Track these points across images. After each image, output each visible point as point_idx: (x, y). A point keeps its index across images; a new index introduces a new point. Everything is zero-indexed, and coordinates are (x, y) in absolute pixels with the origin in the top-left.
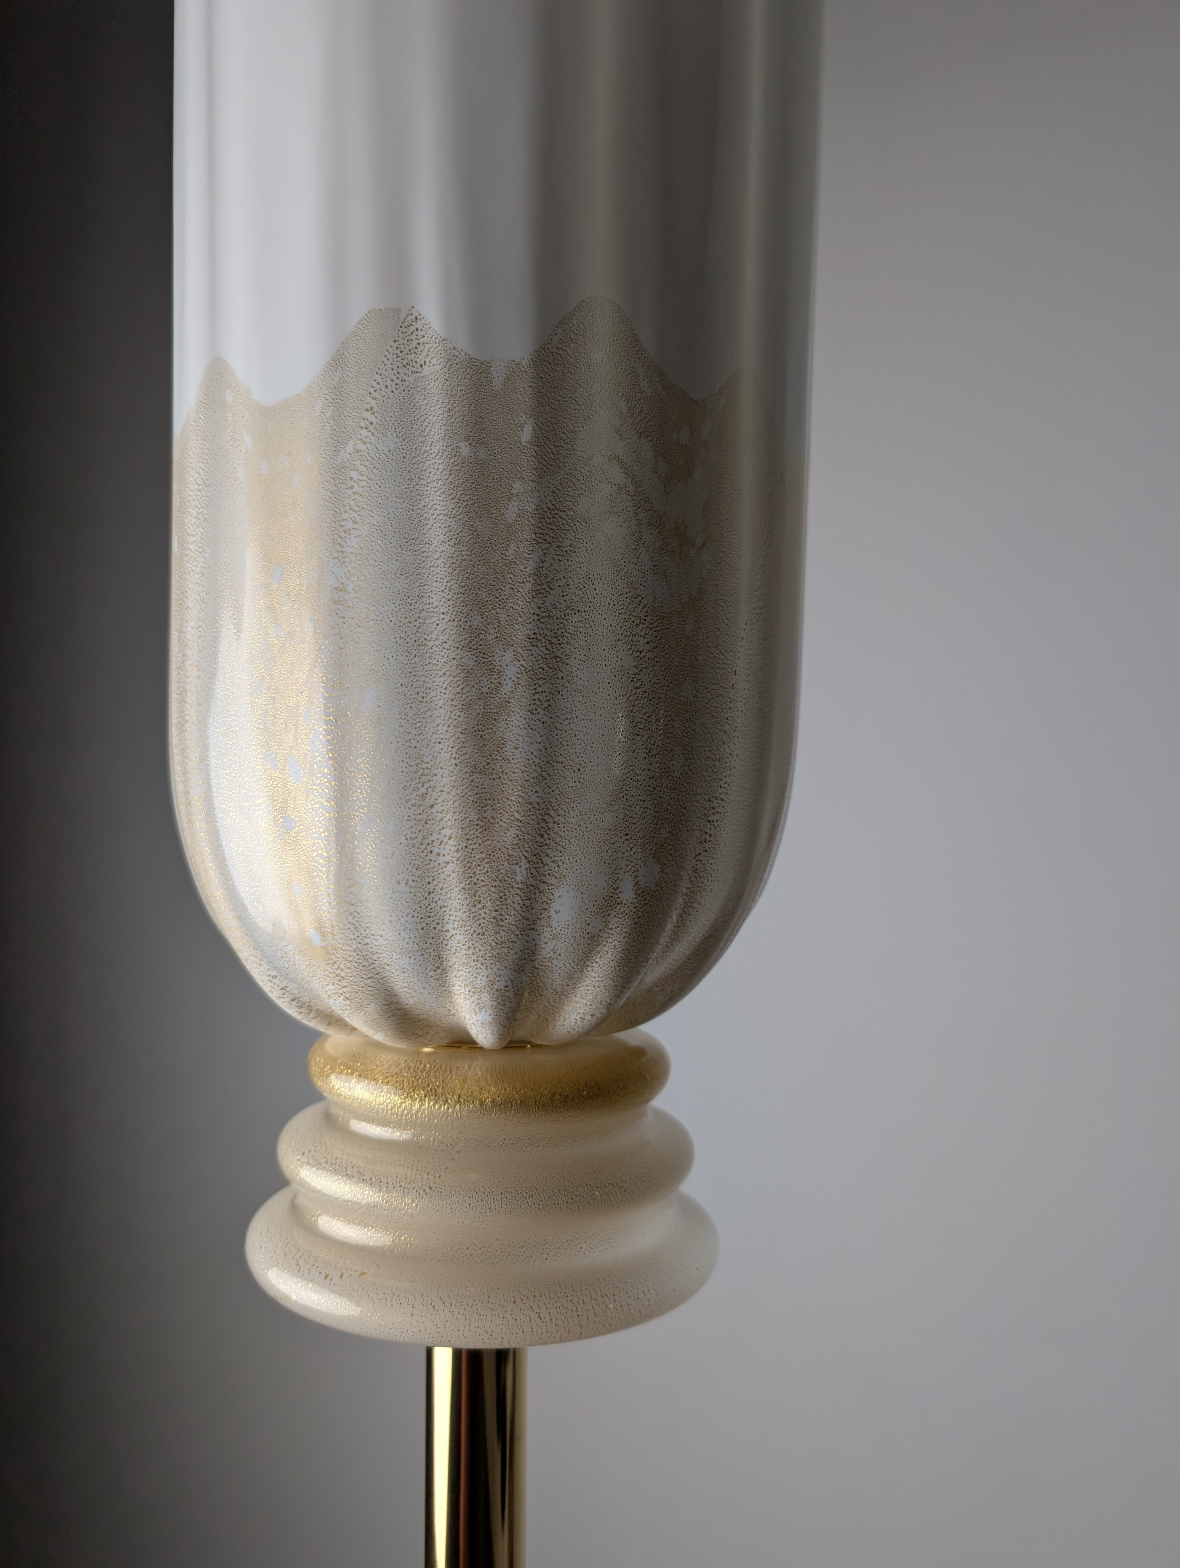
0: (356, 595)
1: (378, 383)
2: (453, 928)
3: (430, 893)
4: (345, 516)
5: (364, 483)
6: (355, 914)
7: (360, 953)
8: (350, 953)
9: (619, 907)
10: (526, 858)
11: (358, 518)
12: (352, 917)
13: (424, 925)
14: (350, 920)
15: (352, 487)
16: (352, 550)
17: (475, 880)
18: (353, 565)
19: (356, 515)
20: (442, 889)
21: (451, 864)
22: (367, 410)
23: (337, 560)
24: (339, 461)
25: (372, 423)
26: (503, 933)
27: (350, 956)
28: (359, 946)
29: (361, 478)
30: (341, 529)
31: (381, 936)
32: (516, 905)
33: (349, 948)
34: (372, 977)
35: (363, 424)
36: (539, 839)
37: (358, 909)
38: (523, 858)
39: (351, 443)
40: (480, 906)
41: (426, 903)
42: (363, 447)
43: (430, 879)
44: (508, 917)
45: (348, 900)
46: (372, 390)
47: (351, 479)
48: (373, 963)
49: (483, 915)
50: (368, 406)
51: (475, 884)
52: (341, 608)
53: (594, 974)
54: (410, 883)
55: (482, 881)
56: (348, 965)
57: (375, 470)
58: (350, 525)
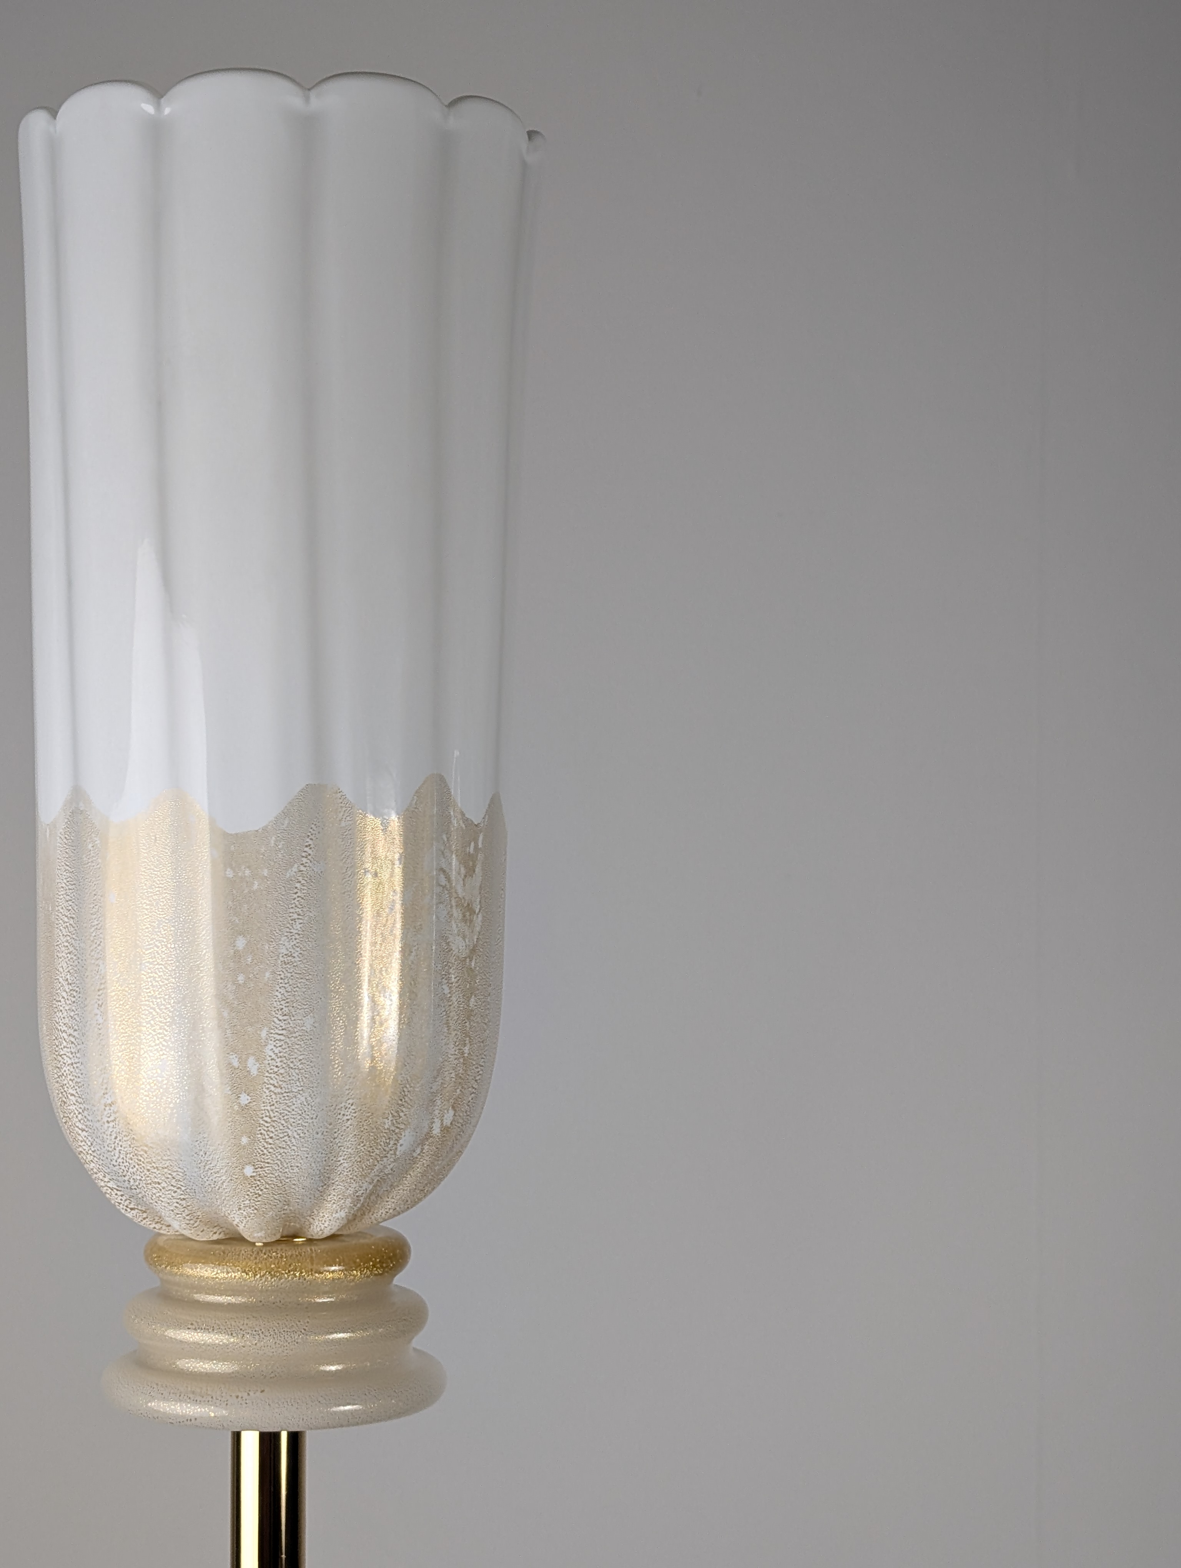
0: (300, 960)
1: (314, 830)
2: (343, 1159)
3: (334, 1139)
4: (292, 910)
5: (305, 891)
6: (283, 1154)
7: (279, 1178)
8: (272, 1179)
9: (431, 1139)
10: (392, 1114)
11: (301, 912)
12: (280, 1156)
13: (326, 1158)
14: (279, 1158)
15: (296, 893)
16: (297, 932)
17: (362, 1129)
18: (298, 941)
19: (300, 910)
20: (342, 1136)
21: (350, 1121)
22: (306, 846)
23: (286, 938)
24: (288, 875)
25: (310, 855)
26: (371, 1160)
27: (271, 1181)
28: (280, 1173)
29: (303, 887)
30: (289, 918)
31: (298, 1167)
32: (382, 1143)
33: (272, 1176)
34: (281, 1194)
35: (304, 854)
36: (400, 1102)
37: (286, 1151)
38: (390, 1115)
39: (296, 866)
40: (362, 1145)
41: (331, 1144)
42: (304, 869)
43: (336, 1130)
44: (376, 1150)
45: (280, 1145)
46: (309, 834)
47: (296, 888)
48: (285, 1184)
49: (363, 1150)
50: (307, 844)
51: (362, 1131)
52: (289, 967)
53: (406, 1182)
54: (325, 1133)
55: (367, 1129)
56: (267, 1186)
57: (312, 884)
58: (296, 916)
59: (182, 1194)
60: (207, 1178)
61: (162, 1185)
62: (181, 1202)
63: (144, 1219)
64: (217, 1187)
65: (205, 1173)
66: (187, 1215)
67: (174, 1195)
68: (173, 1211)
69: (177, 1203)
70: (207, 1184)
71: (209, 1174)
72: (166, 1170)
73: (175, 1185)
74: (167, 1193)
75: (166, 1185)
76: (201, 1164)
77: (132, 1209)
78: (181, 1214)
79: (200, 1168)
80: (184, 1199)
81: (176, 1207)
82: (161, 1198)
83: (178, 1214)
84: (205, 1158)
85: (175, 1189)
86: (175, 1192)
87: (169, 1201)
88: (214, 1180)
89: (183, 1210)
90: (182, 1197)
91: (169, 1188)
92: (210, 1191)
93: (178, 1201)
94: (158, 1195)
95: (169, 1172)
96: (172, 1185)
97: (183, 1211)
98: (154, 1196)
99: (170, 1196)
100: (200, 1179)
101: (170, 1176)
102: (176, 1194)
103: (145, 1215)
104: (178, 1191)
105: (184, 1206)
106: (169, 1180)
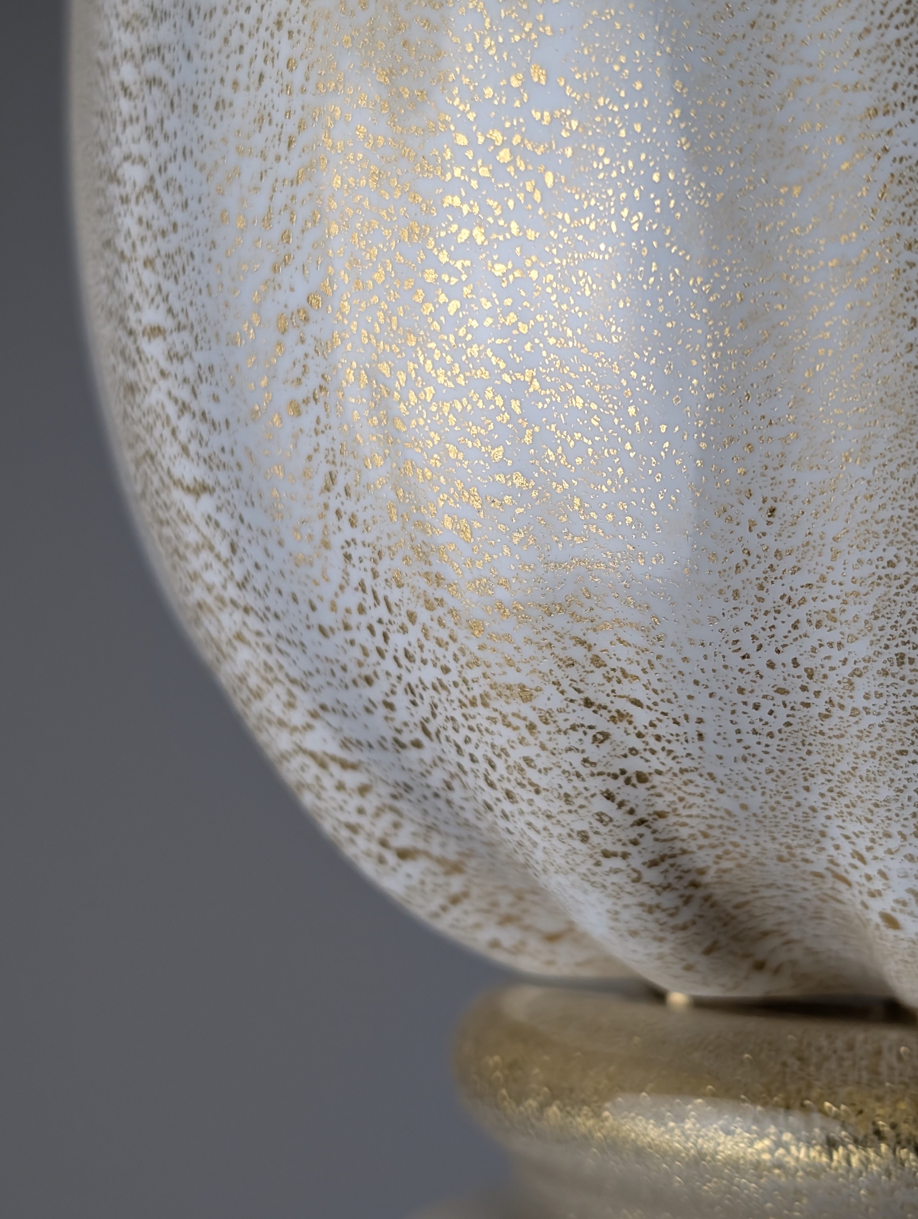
59: (633, 751)
60: (769, 653)
61: (541, 702)
62: (625, 793)
63: (455, 900)
64: (820, 706)
65: (762, 621)
66: (653, 864)
67: (593, 752)
68: (584, 837)
69: (609, 796)
70: (765, 686)
71: (782, 630)
72: (560, 621)
73: (602, 699)
74: (563, 742)
75: (558, 701)
76: (746, 573)
77: (403, 854)
78: (625, 856)
79: (736, 594)
80: (642, 778)
81: (601, 817)
82: (532, 774)
83: (607, 854)
84: (768, 540)
85: (602, 723)
86: (603, 737)
87: (568, 788)
88: (805, 662)
89: (633, 833)
90: (634, 765)
91: (574, 719)
92: (776, 724)
93: (612, 785)
94: (517, 755)
95: (578, 630)
96: (588, 703)
97: (635, 843)
98: (500, 763)
99: (576, 759)
100: (735, 660)
101: (579, 653)
102: (606, 747)
103: (456, 884)
104: (617, 731)
105: (641, 813)
106: (573, 673)
